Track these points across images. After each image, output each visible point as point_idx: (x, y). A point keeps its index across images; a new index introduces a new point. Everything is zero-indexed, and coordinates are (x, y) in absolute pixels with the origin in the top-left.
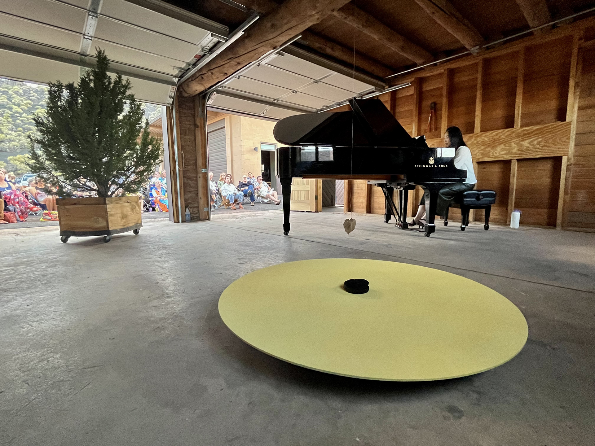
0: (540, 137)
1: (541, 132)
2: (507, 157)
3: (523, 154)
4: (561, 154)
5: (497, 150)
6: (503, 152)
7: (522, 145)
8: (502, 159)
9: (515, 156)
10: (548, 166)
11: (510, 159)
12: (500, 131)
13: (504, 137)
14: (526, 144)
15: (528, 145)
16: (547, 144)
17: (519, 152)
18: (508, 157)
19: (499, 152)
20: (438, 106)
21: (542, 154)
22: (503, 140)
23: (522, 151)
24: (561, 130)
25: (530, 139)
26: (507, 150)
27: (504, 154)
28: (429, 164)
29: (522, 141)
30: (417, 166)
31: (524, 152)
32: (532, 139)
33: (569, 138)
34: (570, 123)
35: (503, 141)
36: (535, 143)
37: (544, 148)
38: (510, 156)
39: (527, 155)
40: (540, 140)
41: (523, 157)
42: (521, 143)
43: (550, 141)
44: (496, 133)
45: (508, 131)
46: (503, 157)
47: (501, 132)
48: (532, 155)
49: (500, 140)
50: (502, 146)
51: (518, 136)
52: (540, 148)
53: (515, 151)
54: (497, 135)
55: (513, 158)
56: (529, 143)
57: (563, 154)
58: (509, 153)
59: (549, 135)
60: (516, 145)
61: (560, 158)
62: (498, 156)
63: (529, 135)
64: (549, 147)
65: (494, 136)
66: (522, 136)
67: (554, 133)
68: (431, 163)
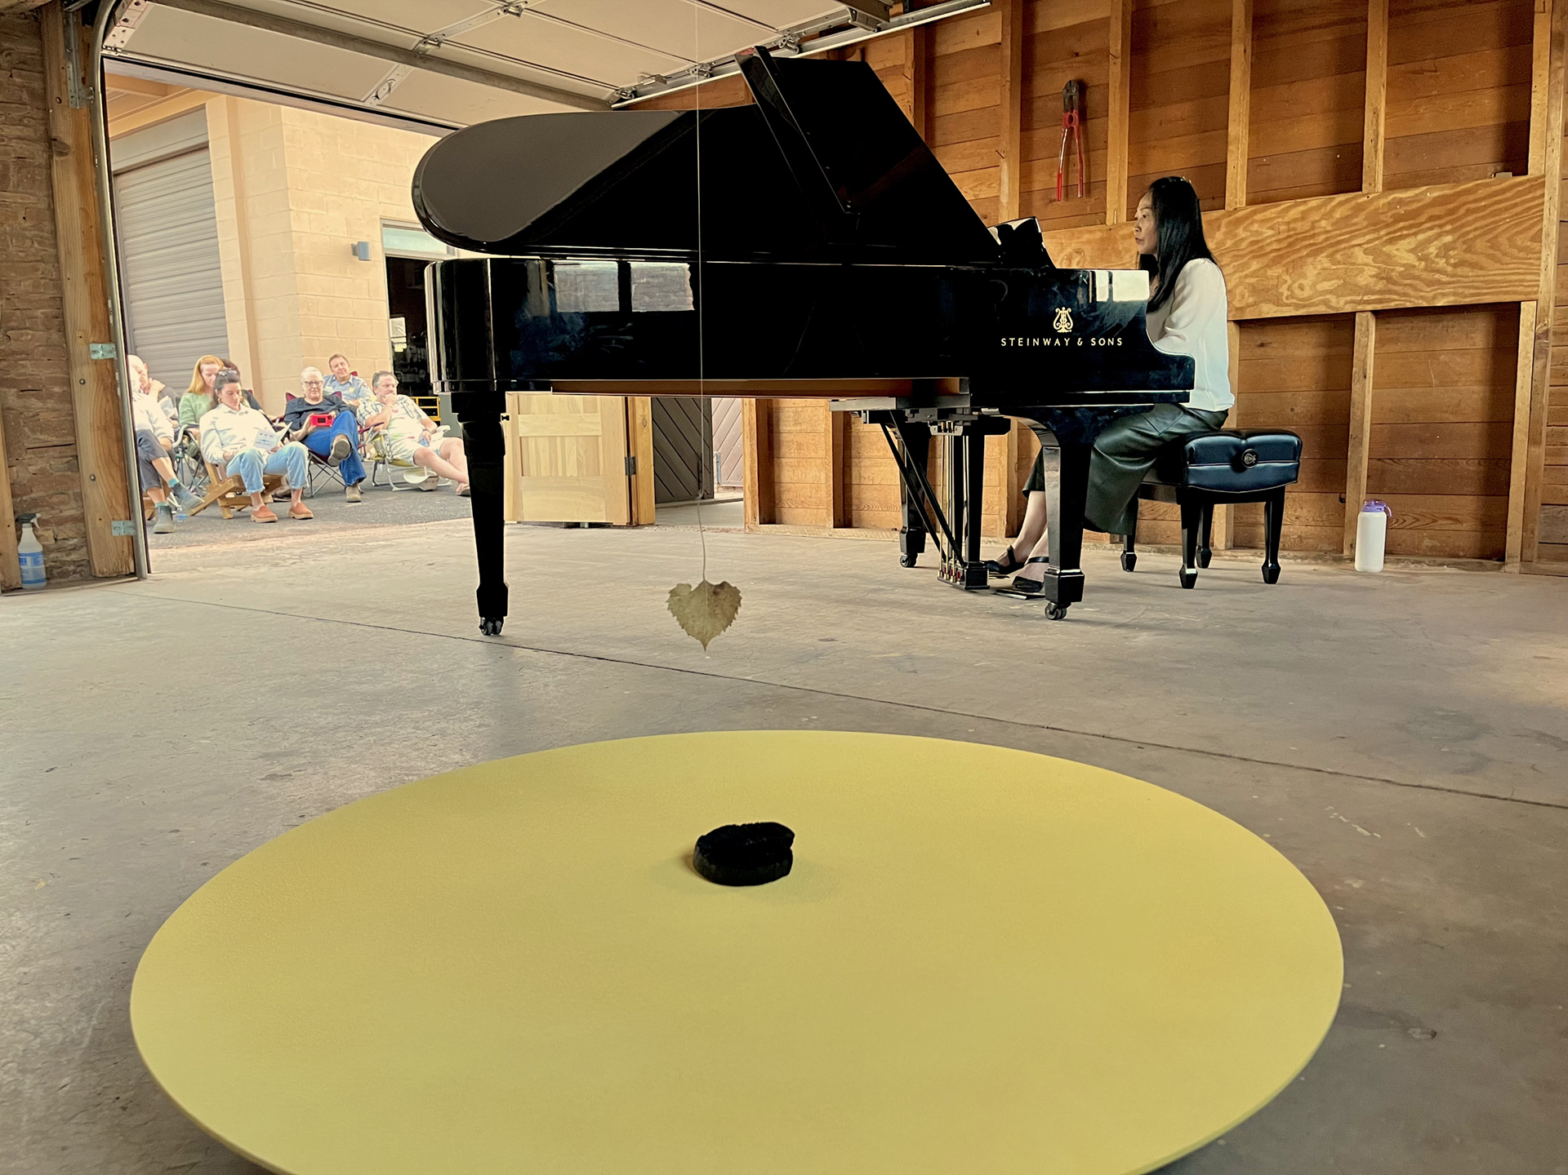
0: (1448, 227)
1: (1452, 212)
2: (1342, 305)
3: (1396, 293)
4: (1515, 293)
5: (1304, 276)
6: (1327, 285)
7: (1389, 256)
8: (1322, 310)
9: (1366, 298)
10: (1477, 336)
11: (1348, 309)
12: (1314, 202)
13: (1329, 228)
14: (1403, 252)
15: (1411, 259)
16: (1468, 256)
17: (1381, 285)
18: (1342, 302)
19: (1314, 285)
20: (1093, 97)
21: (1454, 294)
22: (1323, 237)
23: (1389, 280)
24: (1516, 205)
25: (1415, 234)
26: (1338, 278)
27: (1330, 292)
28: (1054, 334)
29: (1391, 241)
30: (1008, 342)
31: (1400, 285)
32: (1421, 237)
33: (1537, 238)
34: (1540, 182)
35: (1327, 239)
36: (1432, 250)
37: (1459, 271)
38: (1349, 298)
39: (1405, 295)
40: (1448, 239)
41: (1392, 305)
42: (1387, 249)
43: (1480, 244)
44: (1302, 208)
45: (1341, 204)
46: (1326, 303)
47: (1318, 208)
48: (1422, 297)
49: (1314, 236)
50: (1323, 261)
51: (1375, 224)
52: (1449, 269)
53: (1365, 279)
54: (1304, 216)
55: (1360, 308)
56: (1412, 251)
57: (1520, 293)
58: (1347, 287)
59: (1475, 221)
60: (1369, 259)
61: (1515, 307)
62: (1310, 298)
63: (1411, 220)
64: (1474, 266)
65: (1295, 220)
66: (1388, 226)
67: (1492, 214)
68: (1063, 331)
